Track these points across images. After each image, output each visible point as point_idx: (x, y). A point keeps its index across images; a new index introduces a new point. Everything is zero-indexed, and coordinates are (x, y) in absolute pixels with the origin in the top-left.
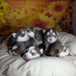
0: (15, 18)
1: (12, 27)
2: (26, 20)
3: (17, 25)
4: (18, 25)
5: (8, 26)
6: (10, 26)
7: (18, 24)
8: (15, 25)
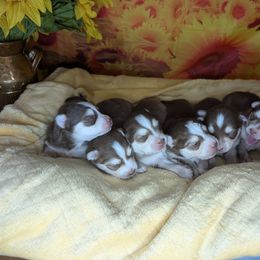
0: (140, 28)
1: (125, 57)
2: (173, 39)
3: (142, 50)
4: (146, 52)
5: (116, 52)
6: (120, 52)
7: (145, 49)
8: (136, 51)
